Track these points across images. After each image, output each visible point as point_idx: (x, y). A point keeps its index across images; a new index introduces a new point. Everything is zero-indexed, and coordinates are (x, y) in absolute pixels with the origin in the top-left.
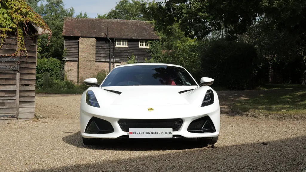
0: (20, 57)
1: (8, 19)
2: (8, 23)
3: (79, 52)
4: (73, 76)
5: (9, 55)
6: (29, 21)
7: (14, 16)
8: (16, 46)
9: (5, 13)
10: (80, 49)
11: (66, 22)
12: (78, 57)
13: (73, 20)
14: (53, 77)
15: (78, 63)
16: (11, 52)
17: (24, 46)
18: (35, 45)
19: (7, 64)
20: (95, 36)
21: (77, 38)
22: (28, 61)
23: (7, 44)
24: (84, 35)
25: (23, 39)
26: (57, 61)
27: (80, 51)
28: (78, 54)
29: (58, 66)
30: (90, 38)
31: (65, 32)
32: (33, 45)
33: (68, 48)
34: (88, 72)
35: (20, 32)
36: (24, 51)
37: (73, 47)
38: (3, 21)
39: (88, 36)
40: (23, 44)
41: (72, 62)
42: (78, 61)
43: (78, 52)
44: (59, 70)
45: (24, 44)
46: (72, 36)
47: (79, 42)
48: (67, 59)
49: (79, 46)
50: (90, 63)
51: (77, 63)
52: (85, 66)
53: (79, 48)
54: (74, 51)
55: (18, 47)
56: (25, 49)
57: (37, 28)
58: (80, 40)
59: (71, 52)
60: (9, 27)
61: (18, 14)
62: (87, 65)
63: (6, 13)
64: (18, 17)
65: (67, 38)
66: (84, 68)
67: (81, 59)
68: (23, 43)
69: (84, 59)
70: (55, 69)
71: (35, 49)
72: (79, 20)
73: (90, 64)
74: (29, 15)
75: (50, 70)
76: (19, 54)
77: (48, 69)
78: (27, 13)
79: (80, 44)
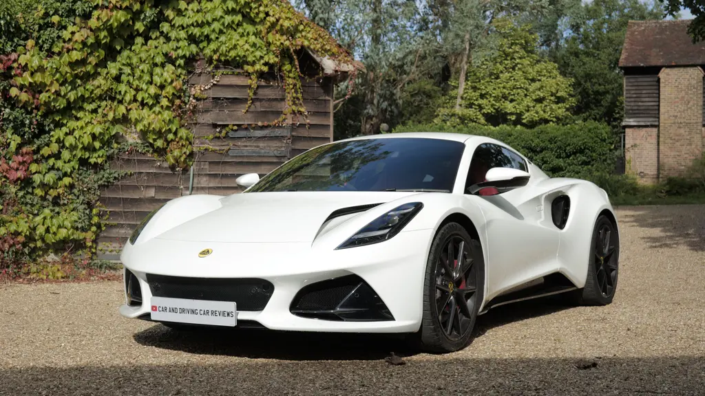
0: (293, 127)
1: (258, 46)
2: (258, 54)
3: (661, 105)
4: (646, 163)
5: (266, 123)
6: (300, 47)
7: (271, 38)
8: (283, 103)
9: (251, 34)
10: (661, 97)
11: (632, 33)
12: (657, 116)
13: (648, 26)
14: (593, 165)
15: (659, 130)
16: (271, 117)
17: (301, 101)
18: (327, 98)
19: (264, 143)
20: (700, 62)
21: (655, 70)
22: (313, 136)
23: (260, 100)
24: (672, 62)
25: (298, 86)
26: (604, 129)
27: (661, 101)
28: (659, 110)
29: (605, 140)
30: (689, 68)
31: (625, 59)
32: (323, 98)
33: (635, 96)
34: (683, 153)
35: (290, 72)
36: (301, 113)
37: (644, 92)
38: (248, 50)
39: (682, 63)
40: (298, 99)
41: (644, 129)
42: (658, 126)
43: (657, 104)
44: (608, 148)
45: (300, 98)
46: (643, 67)
47: (659, 79)
48: (632, 122)
49: (659, 89)
50: (688, 130)
51: (655, 130)
52: (677, 138)
53: (659, 94)
54: (648, 102)
55: (287, 106)
56: (302, 110)
57: (321, 60)
58: (663, 74)
59: (640, 104)
60: (262, 62)
61: (277, 33)
62: (680, 135)
63: (254, 34)
64: (276, 40)
65: (630, 71)
66: (674, 141)
67: (666, 122)
68: (300, 95)
69: (672, 122)
70: (596, 146)
71: (329, 107)
72: (666, 26)
73: (687, 133)
74: (301, 32)
75: (585, 148)
76: (289, 121)
77: (581, 148)
78: (296, 30)
79: (662, 85)
